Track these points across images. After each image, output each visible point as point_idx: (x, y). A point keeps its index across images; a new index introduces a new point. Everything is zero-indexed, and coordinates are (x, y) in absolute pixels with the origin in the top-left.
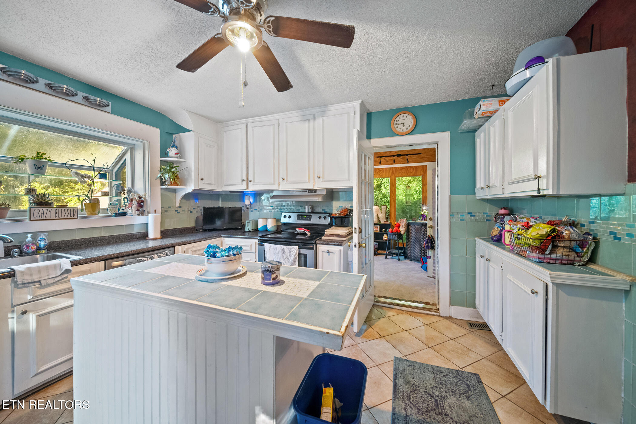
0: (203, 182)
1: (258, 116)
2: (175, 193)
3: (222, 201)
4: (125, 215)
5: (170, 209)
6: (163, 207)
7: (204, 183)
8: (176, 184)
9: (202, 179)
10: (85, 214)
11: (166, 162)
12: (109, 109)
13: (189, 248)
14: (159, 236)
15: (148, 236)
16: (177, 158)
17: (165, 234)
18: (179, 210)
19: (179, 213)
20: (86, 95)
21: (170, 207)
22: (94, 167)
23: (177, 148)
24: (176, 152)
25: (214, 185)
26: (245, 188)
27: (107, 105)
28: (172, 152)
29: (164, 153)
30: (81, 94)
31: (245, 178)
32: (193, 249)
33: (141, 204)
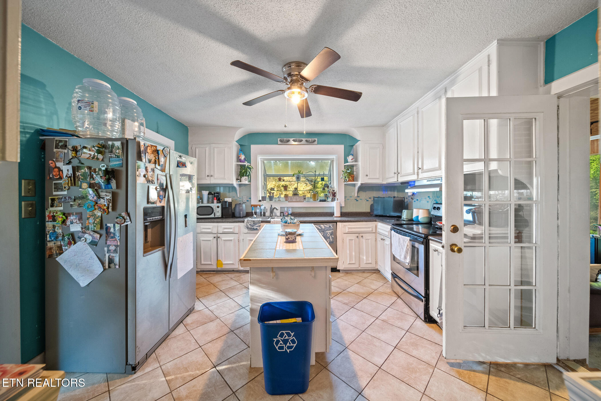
0: (368, 177)
1: (404, 111)
2: (355, 187)
3: (397, 192)
4: (325, 201)
5: (351, 198)
6: (346, 197)
7: (369, 179)
8: (353, 181)
9: (367, 176)
10: (312, 200)
11: (348, 166)
12: (316, 143)
13: (346, 225)
14: (339, 215)
15: (334, 215)
16: (353, 162)
17: (343, 214)
18: (358, 199)
19: (358, 201)
20: (306, 139)
21: (351, 197)
22: (315, 174)
23: (352, 155)
24: (352, 158)
25: (378, 179)
26: (396, 180)
27: (315, 141)
28: (350, 158)
29: (346, 161)
30: (304, 139)
31: (396, 171)
32: (350, 227)
33: (334, 195)
